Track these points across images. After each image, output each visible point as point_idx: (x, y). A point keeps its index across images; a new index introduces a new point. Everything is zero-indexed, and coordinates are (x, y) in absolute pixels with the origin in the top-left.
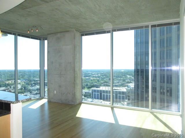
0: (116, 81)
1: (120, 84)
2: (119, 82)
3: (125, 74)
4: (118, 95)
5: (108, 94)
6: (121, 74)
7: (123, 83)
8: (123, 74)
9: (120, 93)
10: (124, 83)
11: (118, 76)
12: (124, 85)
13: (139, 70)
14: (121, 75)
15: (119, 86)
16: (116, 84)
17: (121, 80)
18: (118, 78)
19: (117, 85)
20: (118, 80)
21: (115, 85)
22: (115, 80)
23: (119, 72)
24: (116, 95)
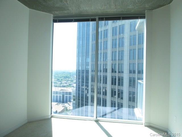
0: (64, 82)
1: (68, 84)
2: (67, 83)
3: (73, 75)
4: (65, 95)
5: (58, 95)
6: (70, 74)
7: (70, 83)
8: (72, 74)
9: (67, 93)
10: (72, 83)
11: (67, 77)
12: (71, 85)
13: (80, 70)
14: (69, 76)
15: (66, 87)
16: (64, 84)
17: (69, 80)
18: (66, 79)
19: (65, 86)
20: (66, 80)
21: (63, 86)
22: (63, 80)
23: (68, 73)
24: (62, 95)
